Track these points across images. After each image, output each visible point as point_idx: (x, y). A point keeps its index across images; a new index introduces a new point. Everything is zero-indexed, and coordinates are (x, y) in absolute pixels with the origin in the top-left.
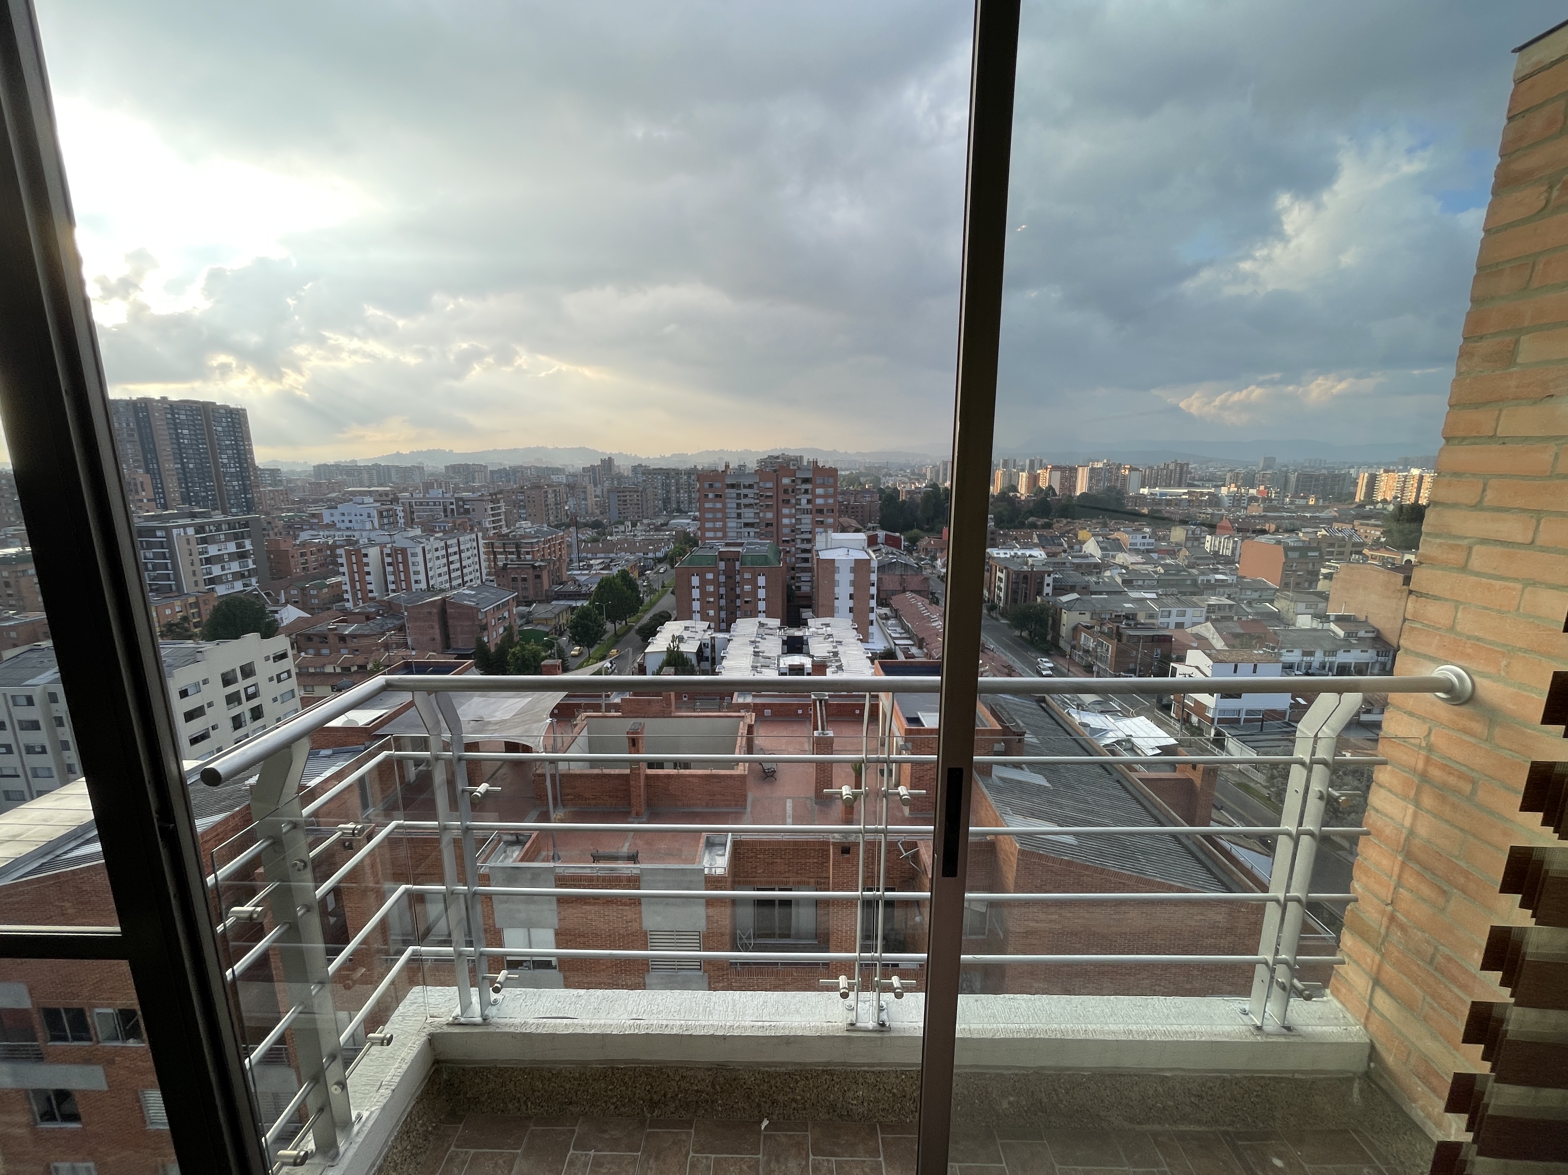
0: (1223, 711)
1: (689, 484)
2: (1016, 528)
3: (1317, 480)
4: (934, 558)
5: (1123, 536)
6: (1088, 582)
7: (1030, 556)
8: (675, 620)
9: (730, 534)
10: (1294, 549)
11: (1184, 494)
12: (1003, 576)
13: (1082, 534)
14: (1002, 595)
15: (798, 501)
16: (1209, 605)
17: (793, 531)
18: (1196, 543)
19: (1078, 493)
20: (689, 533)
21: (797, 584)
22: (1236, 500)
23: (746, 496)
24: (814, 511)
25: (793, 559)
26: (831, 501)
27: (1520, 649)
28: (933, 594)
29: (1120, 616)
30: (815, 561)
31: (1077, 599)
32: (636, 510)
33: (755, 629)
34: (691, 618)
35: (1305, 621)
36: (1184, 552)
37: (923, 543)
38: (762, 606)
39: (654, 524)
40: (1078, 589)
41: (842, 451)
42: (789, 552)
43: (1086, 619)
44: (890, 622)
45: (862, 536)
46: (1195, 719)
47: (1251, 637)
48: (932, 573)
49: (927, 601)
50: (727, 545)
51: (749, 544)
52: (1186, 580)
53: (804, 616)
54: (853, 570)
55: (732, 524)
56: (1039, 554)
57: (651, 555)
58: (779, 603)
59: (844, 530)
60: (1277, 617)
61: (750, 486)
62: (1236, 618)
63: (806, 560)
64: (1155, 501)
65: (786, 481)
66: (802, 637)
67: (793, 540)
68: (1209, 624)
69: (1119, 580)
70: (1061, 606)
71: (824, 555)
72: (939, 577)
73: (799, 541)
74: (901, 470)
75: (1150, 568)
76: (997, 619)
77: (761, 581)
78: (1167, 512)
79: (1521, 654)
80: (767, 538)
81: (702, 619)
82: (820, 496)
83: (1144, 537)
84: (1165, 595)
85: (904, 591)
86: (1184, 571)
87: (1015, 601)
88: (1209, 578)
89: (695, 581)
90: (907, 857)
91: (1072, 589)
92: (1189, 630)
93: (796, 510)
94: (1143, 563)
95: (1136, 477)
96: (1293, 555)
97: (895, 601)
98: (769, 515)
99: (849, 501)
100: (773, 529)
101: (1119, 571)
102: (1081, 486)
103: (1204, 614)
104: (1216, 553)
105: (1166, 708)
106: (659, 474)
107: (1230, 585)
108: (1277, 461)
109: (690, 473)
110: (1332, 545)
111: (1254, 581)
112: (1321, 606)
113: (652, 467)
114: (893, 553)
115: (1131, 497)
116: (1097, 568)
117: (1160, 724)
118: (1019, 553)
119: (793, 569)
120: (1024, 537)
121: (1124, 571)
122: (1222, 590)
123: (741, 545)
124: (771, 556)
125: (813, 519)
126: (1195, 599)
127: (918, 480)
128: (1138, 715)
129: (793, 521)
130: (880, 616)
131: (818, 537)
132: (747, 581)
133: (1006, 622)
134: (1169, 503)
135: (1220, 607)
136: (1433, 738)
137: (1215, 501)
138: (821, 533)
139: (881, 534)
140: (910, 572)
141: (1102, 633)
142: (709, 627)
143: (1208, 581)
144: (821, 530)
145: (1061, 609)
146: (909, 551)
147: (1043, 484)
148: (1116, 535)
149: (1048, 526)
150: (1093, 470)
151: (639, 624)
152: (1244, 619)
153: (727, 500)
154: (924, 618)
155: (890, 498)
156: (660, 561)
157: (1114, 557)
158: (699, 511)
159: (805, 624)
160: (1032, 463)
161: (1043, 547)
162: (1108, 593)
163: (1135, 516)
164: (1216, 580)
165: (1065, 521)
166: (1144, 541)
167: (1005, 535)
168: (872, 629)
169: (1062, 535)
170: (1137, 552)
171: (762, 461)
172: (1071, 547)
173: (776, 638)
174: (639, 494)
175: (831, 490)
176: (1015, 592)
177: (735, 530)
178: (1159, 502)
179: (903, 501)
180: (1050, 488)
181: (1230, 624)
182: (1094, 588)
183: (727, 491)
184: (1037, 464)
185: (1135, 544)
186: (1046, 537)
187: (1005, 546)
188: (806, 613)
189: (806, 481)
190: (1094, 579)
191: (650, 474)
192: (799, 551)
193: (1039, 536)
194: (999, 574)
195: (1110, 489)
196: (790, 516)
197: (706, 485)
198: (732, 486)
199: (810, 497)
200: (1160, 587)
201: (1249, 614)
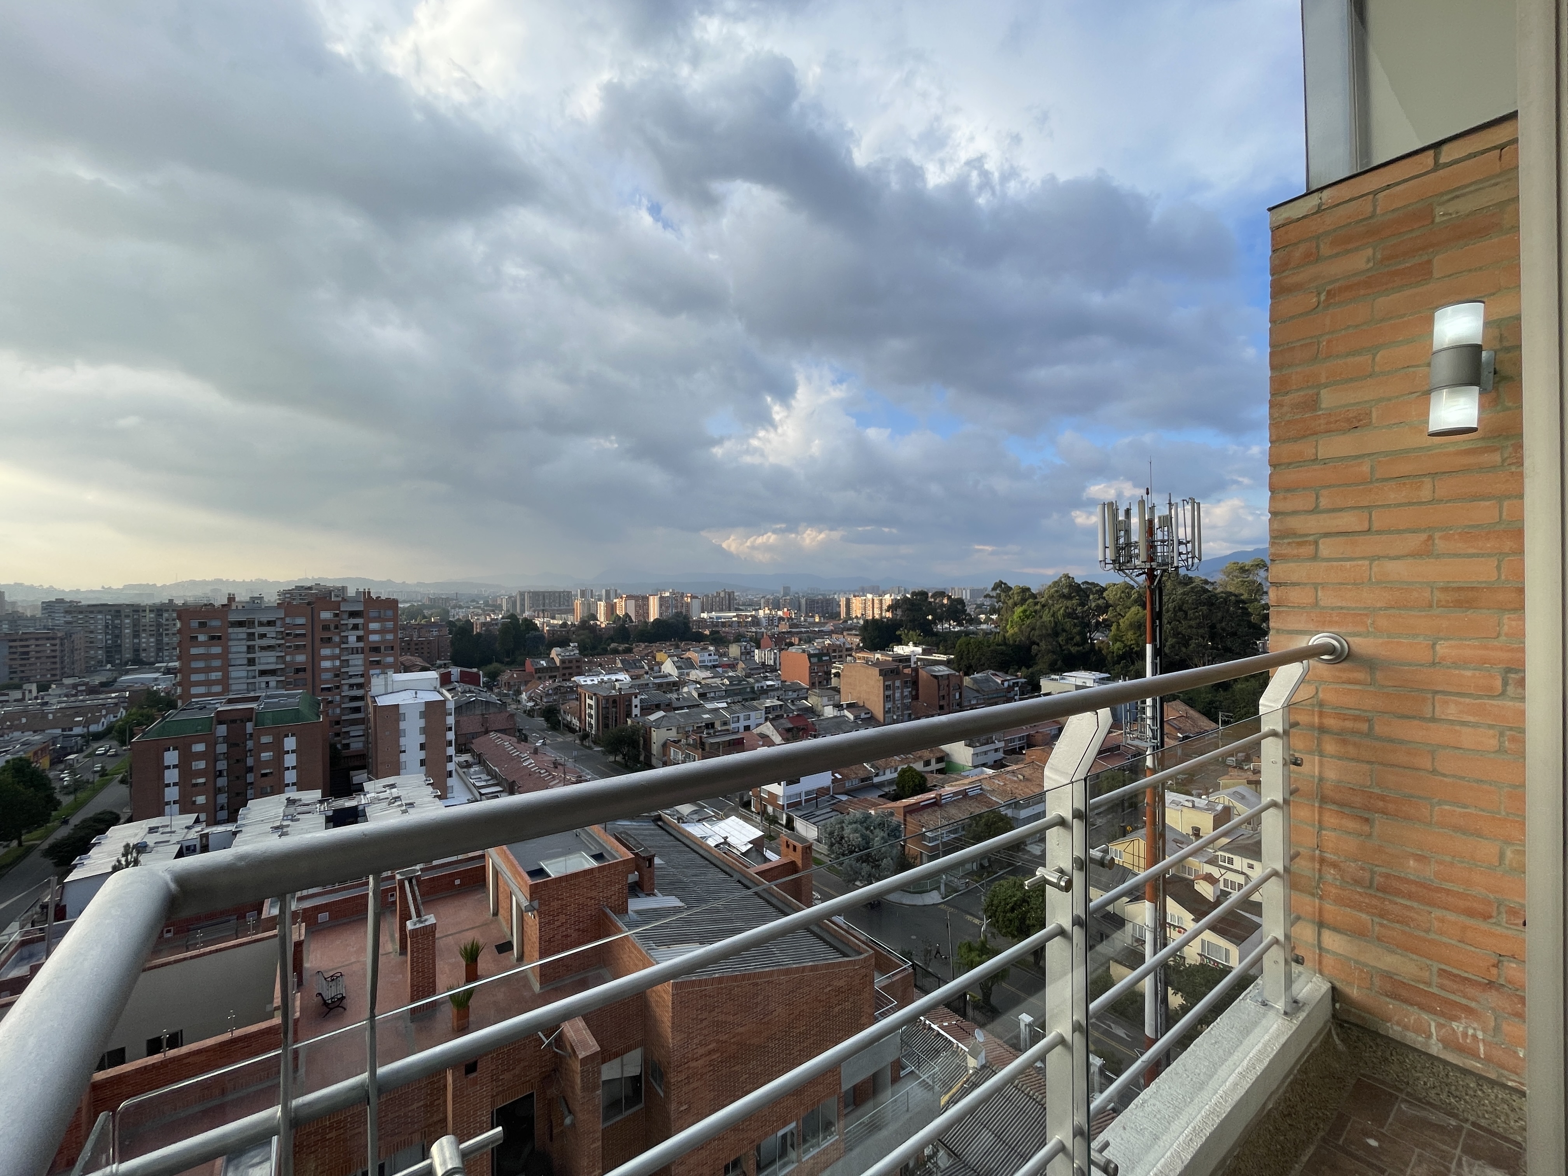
0: (789, 797)
1: (159, 625)
2: (599, 654)
3: (818, 603)
4: (518, 693)
5: (693, 655)
6: (670, 699)
7: (617, 680)
8: (130, 820)
9: (234, 687)
10: (814, 655)
11: (734, 617)
12: (592, 703)
13: (660, 656)
14: (593, 722)
15: (345, 639)
16: (766, 707)
17: (337, 676)
18: (748, 657)
19: (652, 620)
20: (157, 692)
21: (344, 742)
22: (770, 620)
23: (263, 636)
24: (367, 650)
25: (338, 711)
26: (390, 637)
27: (1380, 609)
28: (520, 731)
29: (700, 727)
30: (371, 710)
31: (663, 717)
32: (49, 666)
33: (281, 810)
34: (161, 813)
35: (829, 712)
36: (741, 665)
37: (505, 677)
38: (291, 776)
39: (86, 684)
40: (662, 706)
41: (398, 580)
42: (331, 702)
43: (673, 735)
44: (472, 770)
45: (433, 675)
46: (770, 809)
47: (799, 729)
48: (517, 709)
49: (515, 739)
50: (230, 701)
51: (268, 697)
52: (746, 688)
53: (356, 780)
54: (423, 715)
55: (238, 673)
56: (624, 677)
57: (77, 730)
58: (319, 770)
59: (407, 670)
60: (811, 711)
61: (270, 623)
62: (785, 716)
63: (357, 710)
64: (714, 624)
65: (326, 615)
66: (356, 807)
67: (338, 687)
68: (768, 723)
69: (695, 695)
70: (650, 725)
71: (382, 701)
72: (525, 712)
73: (346, 688)
74: (473, 601)
75: (718, 681)
76: (590, 748)
77: (290, 743)
78: (724, 632)
79: (1382, 612)
80: (296, 687)
81: (183, 811)
82: (374, 632)
83: (710, 655)
84: (734, 703)
85: (487, 732)
86: (744, 680)
87: (606, 726)
88: (762, 684)
89: (171, 757)
90: (549, 1044)
91: (658, 707)
92: (755, 731)
93: (342, 649)
94: (712, 678)
95: (696, 605)
96: (814, 660)
97: (478, 744)
98: (301, 658)
99: (411, 636)
100: (308, 675)
101: (694, 686)
102: (654, 614)
103: (764, 716)
104: (763, 664)
105: (747, 805)
106: (100, 612)
107: (778, 689)
108: (792, 590)
109: (159, 610)
110: (834, 651)
111: (793, 683)
112: (837, 697)
113: (84, 603)
114: (470, 691)
115: (694, 621)
116: (676, 686)
117: (746, 819)
118: (606, 678)
119: (338, 723)
120: (607, 663)
121: (698, 686)
122: (772, 693)
123: (256, 699)
124: (305, 709)
125: (365, 660)
126: (755, 703)
127: (493, 611)
128: (727, 816)
129: (337, 663)
130: (460, 765)
131: (374, 681)
132: (266, 747)
133: (600, 749)
134: (724, 624)
135: (774, 708)
136: (1321, 695)
137: (756, 622)
138: (378, 675)
139: (455, 671)
140: (492, 710)
141: (689, 745)
142: (197, 821)
143: (762, 687)
144: (377, 671)
145: (650, 728)
146: (489, 687)
147: (620, 612)
148: (688, 655)
149: (629, 651)
150: (661, 598)
151: (51, 840)
152: (791, 715)
153: (230, 643)
154: (513, 759)
155: (462, 630)
156: (98, 737)
157: (688, 674)
158: (179, 658)
159: (360, 789)
160: (608, 593)
161: (627, 671)
162: (689, 707)
163: (698, 638)
164: (768, 686)
165: (643, 646)
166: (710, 658)
167: (590, 662)
168: (450, 782)
169: (643, 659)
170: (706, 668)
171: (285, 592)
172: (652, 669)
173: (316, 815)
174: (58, 642)
175: (390, 625)
176: (606, 718)
177: (244, 680)
178: (716, 625)
179: (478, 633)
180: (627, 615)
181: (782, 721)
182: (676, 704)
183: (230, 630)
184: (612, 594)
185: (704, 661)
186: (628, 661)
187: (591, 672)
188: (358, 777)
189: (353, 614)
190: (674, 696)
191: (81, 612)
192: (347, 700)
193: (622, 661)
194: (588, 701)
195: (678, 614)
196: (332, 658)
197: (194, 624)
198: (241, 624)
199: (361, 633)
200: (728, 697)
201: (793, 711)
